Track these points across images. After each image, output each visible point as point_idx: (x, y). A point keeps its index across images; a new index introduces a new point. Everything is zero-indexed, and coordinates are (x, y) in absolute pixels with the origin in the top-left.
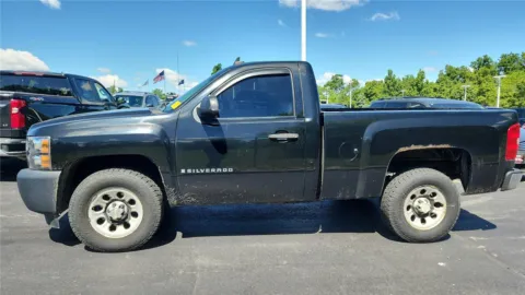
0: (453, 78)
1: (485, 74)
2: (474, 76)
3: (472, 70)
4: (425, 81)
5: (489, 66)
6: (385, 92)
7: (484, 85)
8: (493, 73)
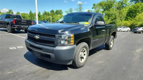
0: (46, 14)
1: (53, 14)
2: (51, 14)
3: (50, 13)
4: (41, 14)
5: (54, 12)
6: (30, 17)
7: (54, 17)
8: (55, 14)
